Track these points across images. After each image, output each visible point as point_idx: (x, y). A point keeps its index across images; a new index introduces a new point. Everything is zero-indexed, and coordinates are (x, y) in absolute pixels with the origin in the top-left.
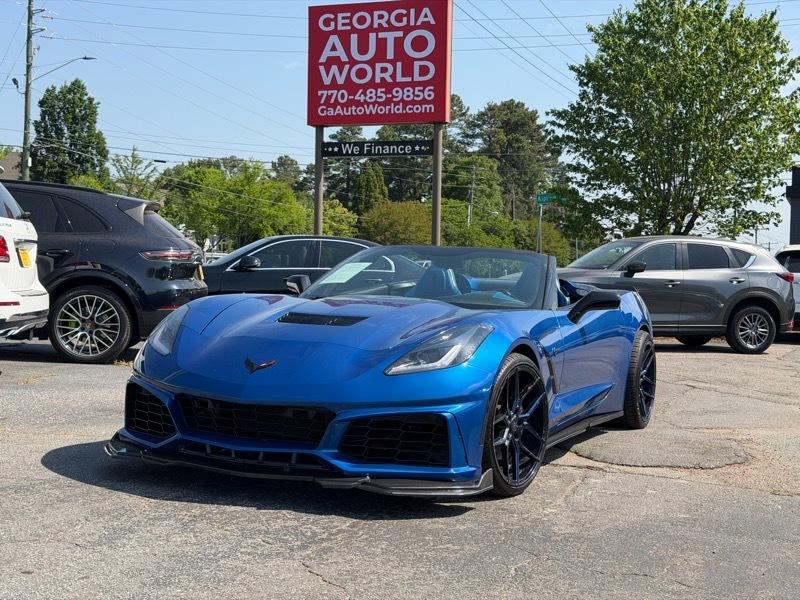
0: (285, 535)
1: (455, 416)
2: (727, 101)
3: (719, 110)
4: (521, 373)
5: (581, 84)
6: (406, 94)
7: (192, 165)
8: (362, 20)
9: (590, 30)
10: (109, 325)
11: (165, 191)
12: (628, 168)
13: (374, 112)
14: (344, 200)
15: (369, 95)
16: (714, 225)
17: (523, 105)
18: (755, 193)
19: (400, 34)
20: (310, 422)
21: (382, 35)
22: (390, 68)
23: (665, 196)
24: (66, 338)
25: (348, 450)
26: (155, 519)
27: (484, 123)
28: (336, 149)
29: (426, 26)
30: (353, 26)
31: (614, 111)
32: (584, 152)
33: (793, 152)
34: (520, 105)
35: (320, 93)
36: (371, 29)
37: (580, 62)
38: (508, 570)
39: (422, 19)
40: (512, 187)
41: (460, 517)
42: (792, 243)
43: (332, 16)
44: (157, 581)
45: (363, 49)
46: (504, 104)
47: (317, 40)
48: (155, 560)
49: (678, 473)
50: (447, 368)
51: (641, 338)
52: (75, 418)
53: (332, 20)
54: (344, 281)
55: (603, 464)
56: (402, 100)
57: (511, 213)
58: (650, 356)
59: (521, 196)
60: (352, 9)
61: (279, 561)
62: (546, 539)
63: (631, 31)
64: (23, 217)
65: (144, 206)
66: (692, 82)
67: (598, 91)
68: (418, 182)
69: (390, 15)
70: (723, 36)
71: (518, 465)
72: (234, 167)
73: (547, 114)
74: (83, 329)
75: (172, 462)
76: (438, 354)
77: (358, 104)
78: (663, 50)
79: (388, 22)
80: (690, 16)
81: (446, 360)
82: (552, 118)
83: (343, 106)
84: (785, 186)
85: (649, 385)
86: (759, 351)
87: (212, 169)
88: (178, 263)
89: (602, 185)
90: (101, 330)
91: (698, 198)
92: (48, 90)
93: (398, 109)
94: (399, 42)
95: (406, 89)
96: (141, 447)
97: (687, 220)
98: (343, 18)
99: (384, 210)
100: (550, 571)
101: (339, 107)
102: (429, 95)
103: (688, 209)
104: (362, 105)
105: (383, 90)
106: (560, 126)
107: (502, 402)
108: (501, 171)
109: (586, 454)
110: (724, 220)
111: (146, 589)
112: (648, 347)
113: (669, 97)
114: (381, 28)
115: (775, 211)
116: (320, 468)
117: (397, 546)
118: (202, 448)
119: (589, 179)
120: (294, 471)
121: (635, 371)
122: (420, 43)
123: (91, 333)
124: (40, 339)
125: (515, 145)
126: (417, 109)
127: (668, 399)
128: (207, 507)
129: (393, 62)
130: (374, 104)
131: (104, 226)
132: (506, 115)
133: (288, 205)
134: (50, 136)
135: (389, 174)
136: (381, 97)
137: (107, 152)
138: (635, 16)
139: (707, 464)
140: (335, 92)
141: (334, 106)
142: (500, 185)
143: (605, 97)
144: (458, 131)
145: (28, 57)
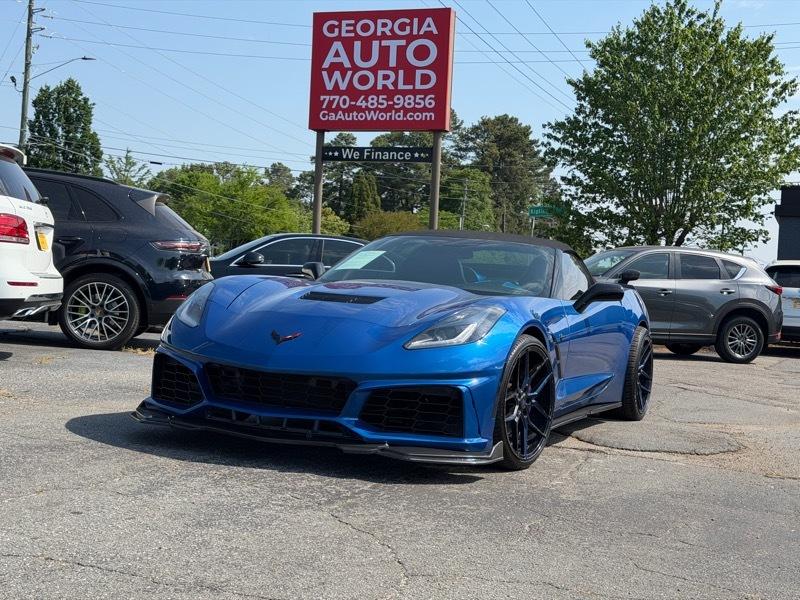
0: (312, 492)
1: (470, 390)
2: (719, 120)
3: (712, 129)
4: (530, 353)
5: (579, 98)
6: (407, 101)
7: (185, 170)
8: (365, 28)
9: (589, 45)
10: (117, 313)
12: (622, 182)
13: (375, 119)
14: (336, 209)
15: (371, 101)
16: (703, 241)
17: (516, 120)
18: (745, 211)
19: (403, 42)
20: (333, 390)
21: (385, 43)
22: (392, 74)
23: (657, 211)
24: (76, 324)
25: (369, 419)
26: (187, 476)
27: (477, 137)
28: (336, 154)
29: (428, 35)
30: (356, 33)
31: (609, 127)
32: (580, 165)
33: (782, 172)
34: (514, 120)
35: (322, 98)
36: (374, 36)
37: (578, 76)
38: (523, 527)
39: (424, 28)
40: (504, 201)
41: (473, 484)
42: (779, 258)
43: (336, 23)
44: (199, 523)
45: (366, 56)
46: (498, 119)
47: (321, 46)
48: (194, 507)
49: (674, 457)
50: (464, 344)
51: (641, 335)
52: (93, 394)
53: (336, 27)
54: (359, 268)
55: (604, 448)
56: (403, 107)
57: (502, 227)
58: (647, 352)
59: (512, 210)
60: (357, 16)
61: (309, 512)
62: (556, 503)
63: (629, 47)
64: (42, 202)
65: (156, 197)
66: (687, 101)
67: (595, 105)
68: (410, 193)
69: (393, 23)
70: (718, 58)
71: (526, 440)
72: (228, 172)
73: (544, 126)
74: (92, 316)
75: (199, 428)
76: (454, 331)
77: (360, 109)
78: (660, 68)
79: (392, 30)
80: (687, 36)
81: (463, 337)
82: (549, 131)
83: (344, 111)
84: (774, 204)
85: (646, 380)
86: (746, 361)
87: (205, 174)
88: (187, 254)
89: (595, 198)
90: (110, 317)
91: (689, 214)
92: (41, 90)
93: (399, 116)
94: (401, 51)
95: (407, 97)
96: (167, 413)
97: (677, 235)
98: (348, 25)
99: (376, 220)
100: (562, 529)
101: (340, 112)
102: (430, 104)
103: (678, 225)
104: (363, 111)
105: (385, 97)
106: (556, 139)
107: (513, 381)
108: (494, 185)
109: (587, 438)
110: (714, 236)
111: (189, 529)
112: (646, 342)
113: (664, 115)
114: (384, 36)
115: (763, 228)
116: (341, 435)
117: (417, 504)
118: (227, 414)
119: (582, 192)
120: (315, 438)
121: (633, 364)
122: (421, 53)
123: (100, 319)
125: (508, 160)
126: (418, 116)
127: (661, 398)
128: (235, 468)
129: (395, 70)
130: (375, 110)
131: (117, 216)
132: (499, 129)
133: (281, 211)
134: (44, 135)
135: (383, 184)
136: (382, 104)
137: (102, 153)
138: (633, 33)
139: (702, 451)
140: (337, 97)
141: (336, 111)
142: (491, 198)
143: (601, 112)
144: (452, 144)
145: (27, 55)
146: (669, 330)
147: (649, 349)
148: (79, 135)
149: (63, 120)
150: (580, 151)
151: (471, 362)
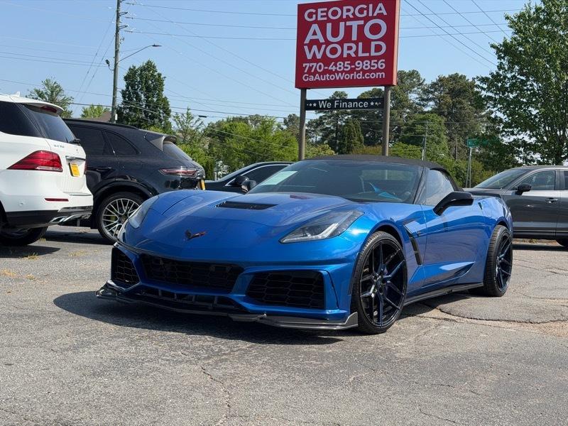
0: (199, 350)
1: (329, 273)
4: (384, 245)
5: (500, 58)
6: (365, 65)
7: (228, 121)
8: (335, 13)
9: (507, 18)
11: (209, 138)
12: (534, 120)
13: (342, 78)
14: (332, 145)
15: (339, 66)
17: (465, 77)
19: (362, 22)
21: (348, 23)
22: (354, 46)
24: (109, 228)
25: (253, 295)
26: (114, 337)
27: (436, 90)
28: (315, 105)
29: (380, 16)
30: (328, 18)
31: (523, 78)
32: (501, 108)
34: (463, 77)
35: (304, 65)
36: (341, 19)
39: (377, 11)
40: (456, 137)
41: (331, 345)
43: (314, 11)
44: (94, 374)
45: (335, 34)
46: (451, 77)
47: (303, 28)
48: (101, 360)
49: (510, 325)
50: (326, 239)
51: (500, 231)
53: (314, 13)
54: (276, 184)
55: (457, 317)
56: (362, 69)
57: (454, 155)
59: (462, 143)
60: (329, 5)
61: (186, 365)
63: (538, 19)
64: (74, 142)
65: (164, 138)
67: (512, 64)
69: (354, 9)
71: (382, 312)
72: (258, 121)
74: (120, 222)
76: (320, 230)
77: (331, 72)
78: (561, 33)
79: (354, 14)
81: (326, 233)
83: (320, 74)
85: (507, 266)
87: (242, 123)
88: (186, 177)
89: (513, 132)
92: (130, 69)
93: (359, 76)
94: (361, 28)
95: (365, 62)
98: (322, 12)
100: (378, 380)
101: (317, 75)
102: (382, 66)
104: (334, 73)
105: (349, 62)
106: (483, 89)
107: (369, 266)
108: (448, 125)
109: (447, 311)
114: (348, 19)
116: (233, 307)
118: (156, 292)
119: (503, 128)
120: (215, 309)
121: (493, 254)
122: (375, 30)
124: (92, 228)
125: (459, 106)
126: (373, 76)
128: (154, 332)
129: (356, 43)
130: (342, 72)
131: (135, 151)
132: (452, 84)
133: (292, 148)
134: (132, 100)
135: (366, 127)
136: (347, 68)
137: (170, 111)
138: (540, 8)
139: (535, 321)
140: (315, 64)
141: (314, 74)
142: (446, 135)
143: (517, 67)
144: (416, 96)
145: (117, 45)
146: (556, 229)
147: (508, 242)
148: (155, 99)
149: (145, 89)
150: (500, 97)
151: (335, 252)
